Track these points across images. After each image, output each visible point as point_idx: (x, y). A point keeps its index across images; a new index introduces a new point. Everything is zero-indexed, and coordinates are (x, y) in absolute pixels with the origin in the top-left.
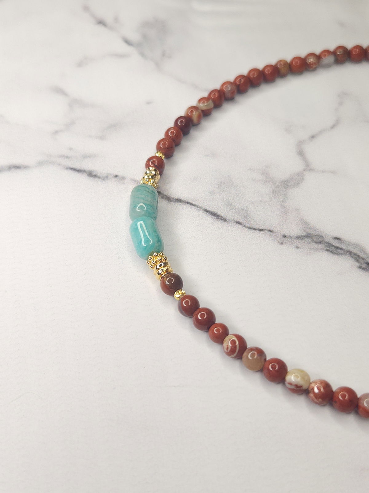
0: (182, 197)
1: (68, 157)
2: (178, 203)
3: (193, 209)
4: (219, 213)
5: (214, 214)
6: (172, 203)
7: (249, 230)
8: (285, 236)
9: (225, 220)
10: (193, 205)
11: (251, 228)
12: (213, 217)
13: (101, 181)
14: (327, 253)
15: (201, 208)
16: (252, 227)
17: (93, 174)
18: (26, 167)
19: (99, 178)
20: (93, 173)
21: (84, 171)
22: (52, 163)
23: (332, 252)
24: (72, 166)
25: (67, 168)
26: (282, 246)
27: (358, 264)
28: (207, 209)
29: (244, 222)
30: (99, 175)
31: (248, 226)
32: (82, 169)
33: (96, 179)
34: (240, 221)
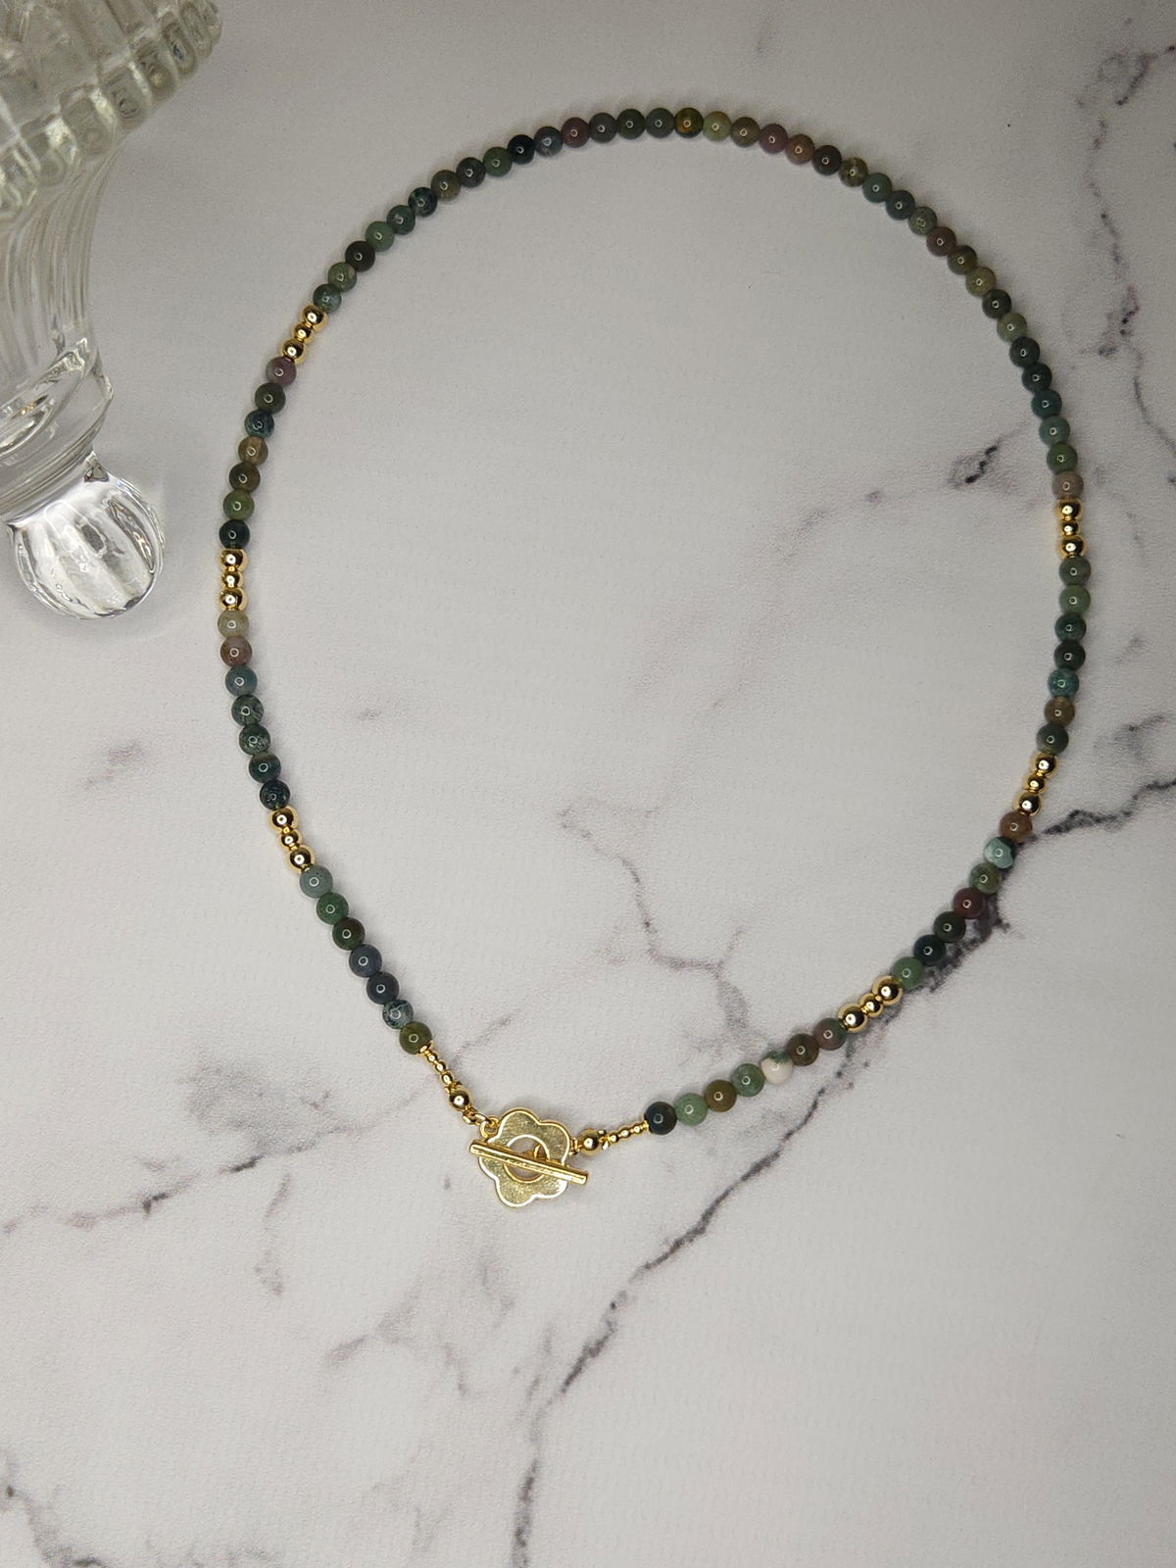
0: (703, 1208)
1: (536, 1382)
2: (713, 1219)
3: (734, 1198)
4: (757, 1158)
5: (757, 1168)
6: (708, 1228)
7: (808, 1124)
8: (839, 1074)
9: (776, 1155)
10: (726, 1194)
11: (806, 1121)
12: (763, 1171)
13: (615, 1338)
14: (891, 1024)
15: (737, 1184)
16: (804, 1117)
17: (594, 1346)
18: (534, 1469)
19: (606, 1338)
20: (592, 1345)
21: (581, 1361)
22: (540, 1415)
23: (892, 1017)
24: (561, 1381)
25: (564, 1391)
26: (856, 1086)
27: (926, 990)
28: (742, 1174)
29: (791, 1127)
30: (600, 1337)
31: (799, 1122)
32: (574, 1362)
33: (606, 1344)
34: (786, 1130)
